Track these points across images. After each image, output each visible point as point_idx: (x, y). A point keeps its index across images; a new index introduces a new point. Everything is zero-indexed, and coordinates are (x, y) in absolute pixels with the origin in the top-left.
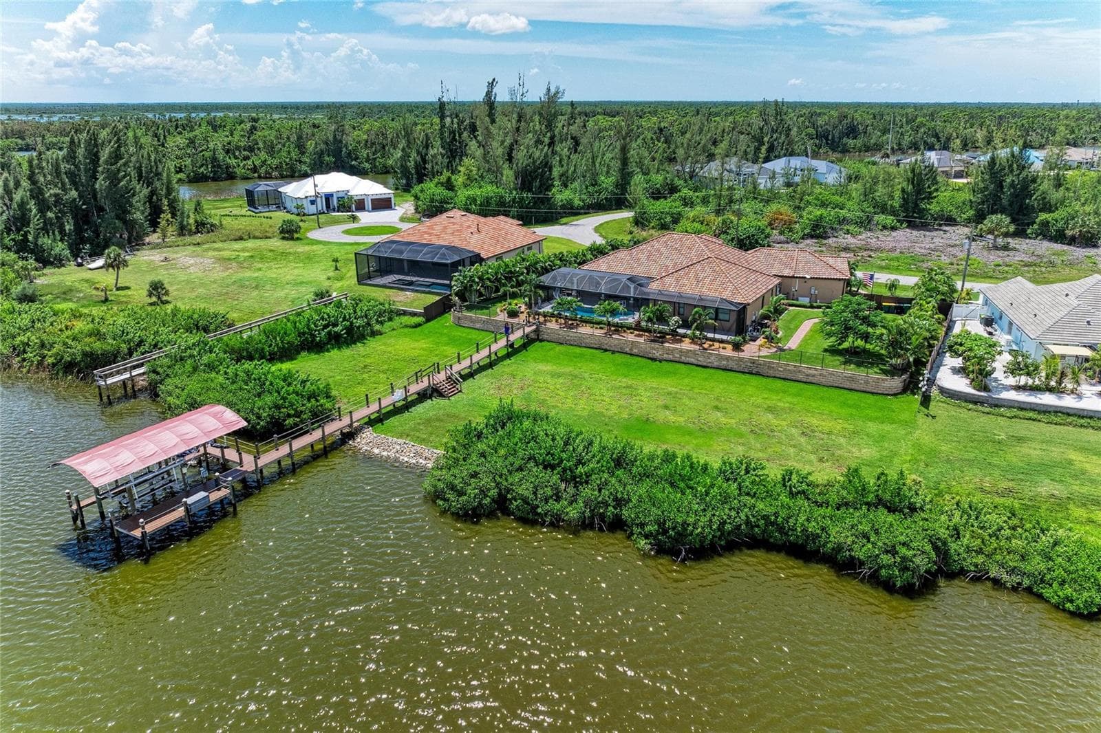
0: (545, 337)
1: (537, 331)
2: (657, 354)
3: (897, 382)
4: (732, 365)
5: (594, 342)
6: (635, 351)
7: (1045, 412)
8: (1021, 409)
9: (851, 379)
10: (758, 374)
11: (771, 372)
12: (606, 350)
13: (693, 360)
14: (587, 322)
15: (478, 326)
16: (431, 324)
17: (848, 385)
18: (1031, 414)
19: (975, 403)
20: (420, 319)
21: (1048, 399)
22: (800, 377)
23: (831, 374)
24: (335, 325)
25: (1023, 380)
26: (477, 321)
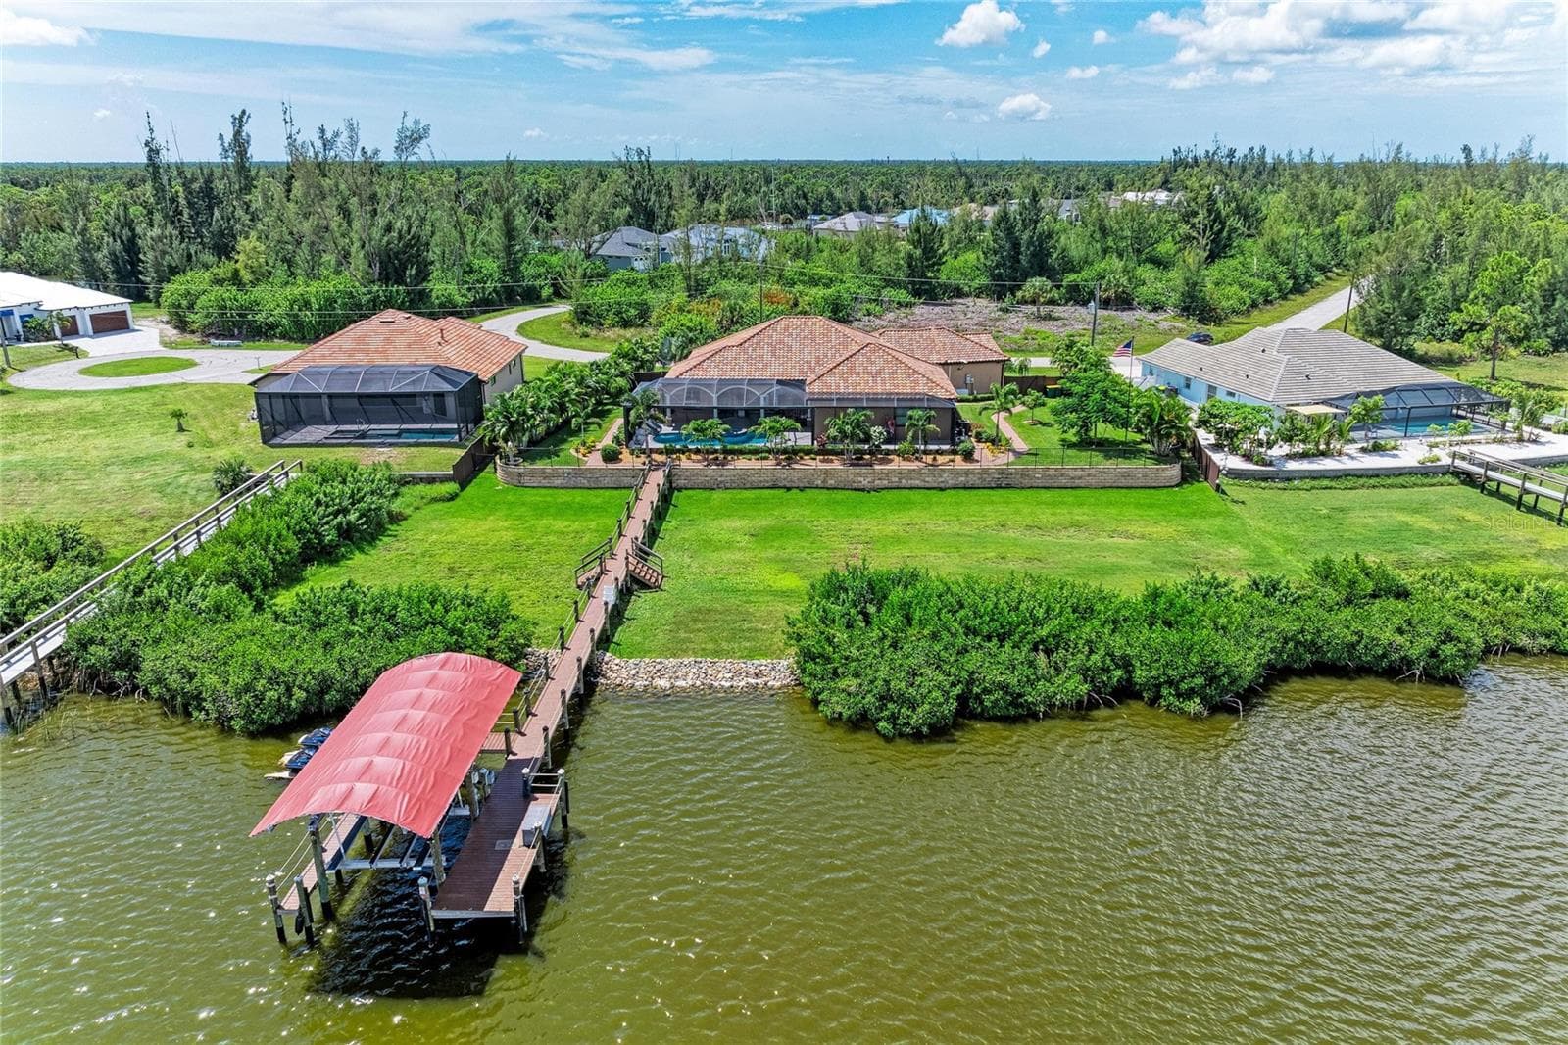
0: (682, 483)
1: (669, 478)
2: (865, 483)
3: (1174, 471)
4: (974, 480)
5: (767, 478)
6: (831, 482)
7: (1338, 478)
8: (1314, 479)
9: (1126, 474)
10: (1009, 487)
11: (1026, 482)
12: (789, 489)
13: (917, 483)
14: (741, 452)
15: (558, 482)
16: (471, 490)
17: (1123, 482)
18: (1326, 483)
19: (1265, 480)
20: (452, 487)
21: (1328, 464)
22: (1064, 482)
23: (1103, 472)
24: (345, 511)
25: (1301, 448)
26: (556, 475)
